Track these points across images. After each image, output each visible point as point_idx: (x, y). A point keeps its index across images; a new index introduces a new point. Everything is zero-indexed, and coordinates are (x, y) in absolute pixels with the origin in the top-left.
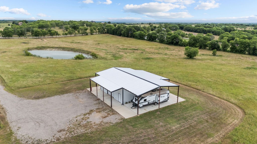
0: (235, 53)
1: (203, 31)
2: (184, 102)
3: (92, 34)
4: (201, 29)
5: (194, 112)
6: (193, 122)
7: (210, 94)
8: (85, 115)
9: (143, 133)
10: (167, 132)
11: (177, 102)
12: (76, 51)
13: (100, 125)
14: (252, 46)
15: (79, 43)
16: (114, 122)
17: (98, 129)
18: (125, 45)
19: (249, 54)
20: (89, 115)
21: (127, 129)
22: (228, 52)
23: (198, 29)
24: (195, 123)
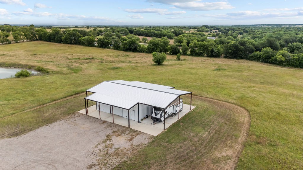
0: (195, 56)
1: (154, 35)
2: (195, 109)
3: (17, 42)
4: (152, 32)
5: (211, 117)
6: (216, 126)
7: (208, 98)
8: (105, 142)
9: (182, 148)
10: (203, 142)
11: (191, 110)
12: (8, 66)
13: (132, 148)
14: (210, 49)
15: (3, 55)
16: (146, 143)
17: (135, 154)
18: (73, 54)
19: (208, 56)
20: (110, 142)
21: (165, 147)
22: (188, 55)
23: (149, 32)
24: (218, 127)
